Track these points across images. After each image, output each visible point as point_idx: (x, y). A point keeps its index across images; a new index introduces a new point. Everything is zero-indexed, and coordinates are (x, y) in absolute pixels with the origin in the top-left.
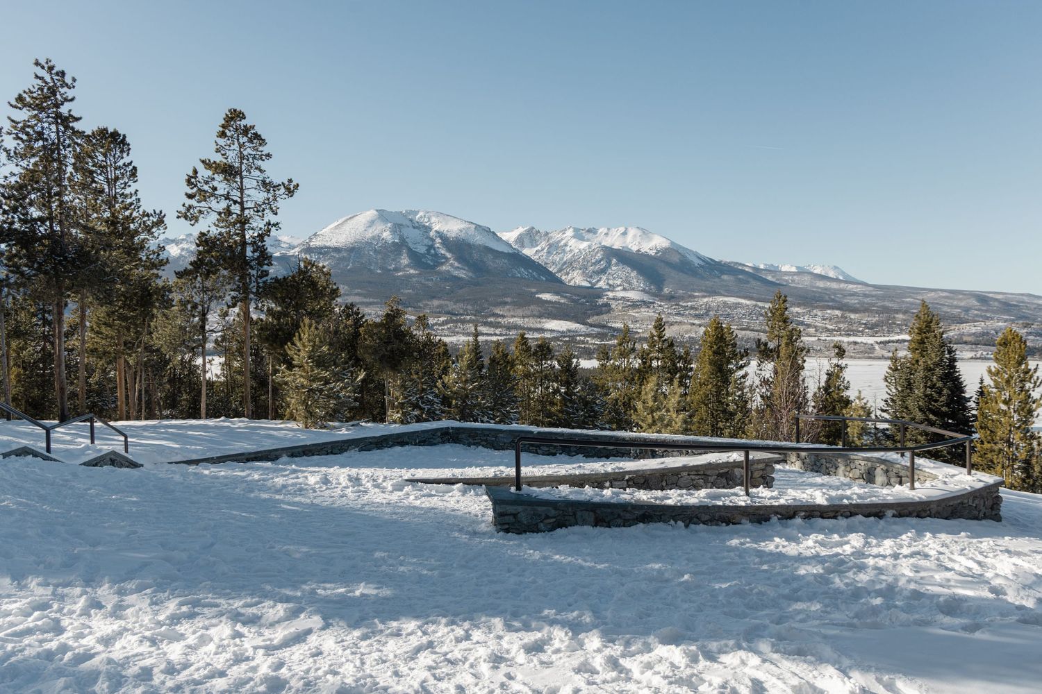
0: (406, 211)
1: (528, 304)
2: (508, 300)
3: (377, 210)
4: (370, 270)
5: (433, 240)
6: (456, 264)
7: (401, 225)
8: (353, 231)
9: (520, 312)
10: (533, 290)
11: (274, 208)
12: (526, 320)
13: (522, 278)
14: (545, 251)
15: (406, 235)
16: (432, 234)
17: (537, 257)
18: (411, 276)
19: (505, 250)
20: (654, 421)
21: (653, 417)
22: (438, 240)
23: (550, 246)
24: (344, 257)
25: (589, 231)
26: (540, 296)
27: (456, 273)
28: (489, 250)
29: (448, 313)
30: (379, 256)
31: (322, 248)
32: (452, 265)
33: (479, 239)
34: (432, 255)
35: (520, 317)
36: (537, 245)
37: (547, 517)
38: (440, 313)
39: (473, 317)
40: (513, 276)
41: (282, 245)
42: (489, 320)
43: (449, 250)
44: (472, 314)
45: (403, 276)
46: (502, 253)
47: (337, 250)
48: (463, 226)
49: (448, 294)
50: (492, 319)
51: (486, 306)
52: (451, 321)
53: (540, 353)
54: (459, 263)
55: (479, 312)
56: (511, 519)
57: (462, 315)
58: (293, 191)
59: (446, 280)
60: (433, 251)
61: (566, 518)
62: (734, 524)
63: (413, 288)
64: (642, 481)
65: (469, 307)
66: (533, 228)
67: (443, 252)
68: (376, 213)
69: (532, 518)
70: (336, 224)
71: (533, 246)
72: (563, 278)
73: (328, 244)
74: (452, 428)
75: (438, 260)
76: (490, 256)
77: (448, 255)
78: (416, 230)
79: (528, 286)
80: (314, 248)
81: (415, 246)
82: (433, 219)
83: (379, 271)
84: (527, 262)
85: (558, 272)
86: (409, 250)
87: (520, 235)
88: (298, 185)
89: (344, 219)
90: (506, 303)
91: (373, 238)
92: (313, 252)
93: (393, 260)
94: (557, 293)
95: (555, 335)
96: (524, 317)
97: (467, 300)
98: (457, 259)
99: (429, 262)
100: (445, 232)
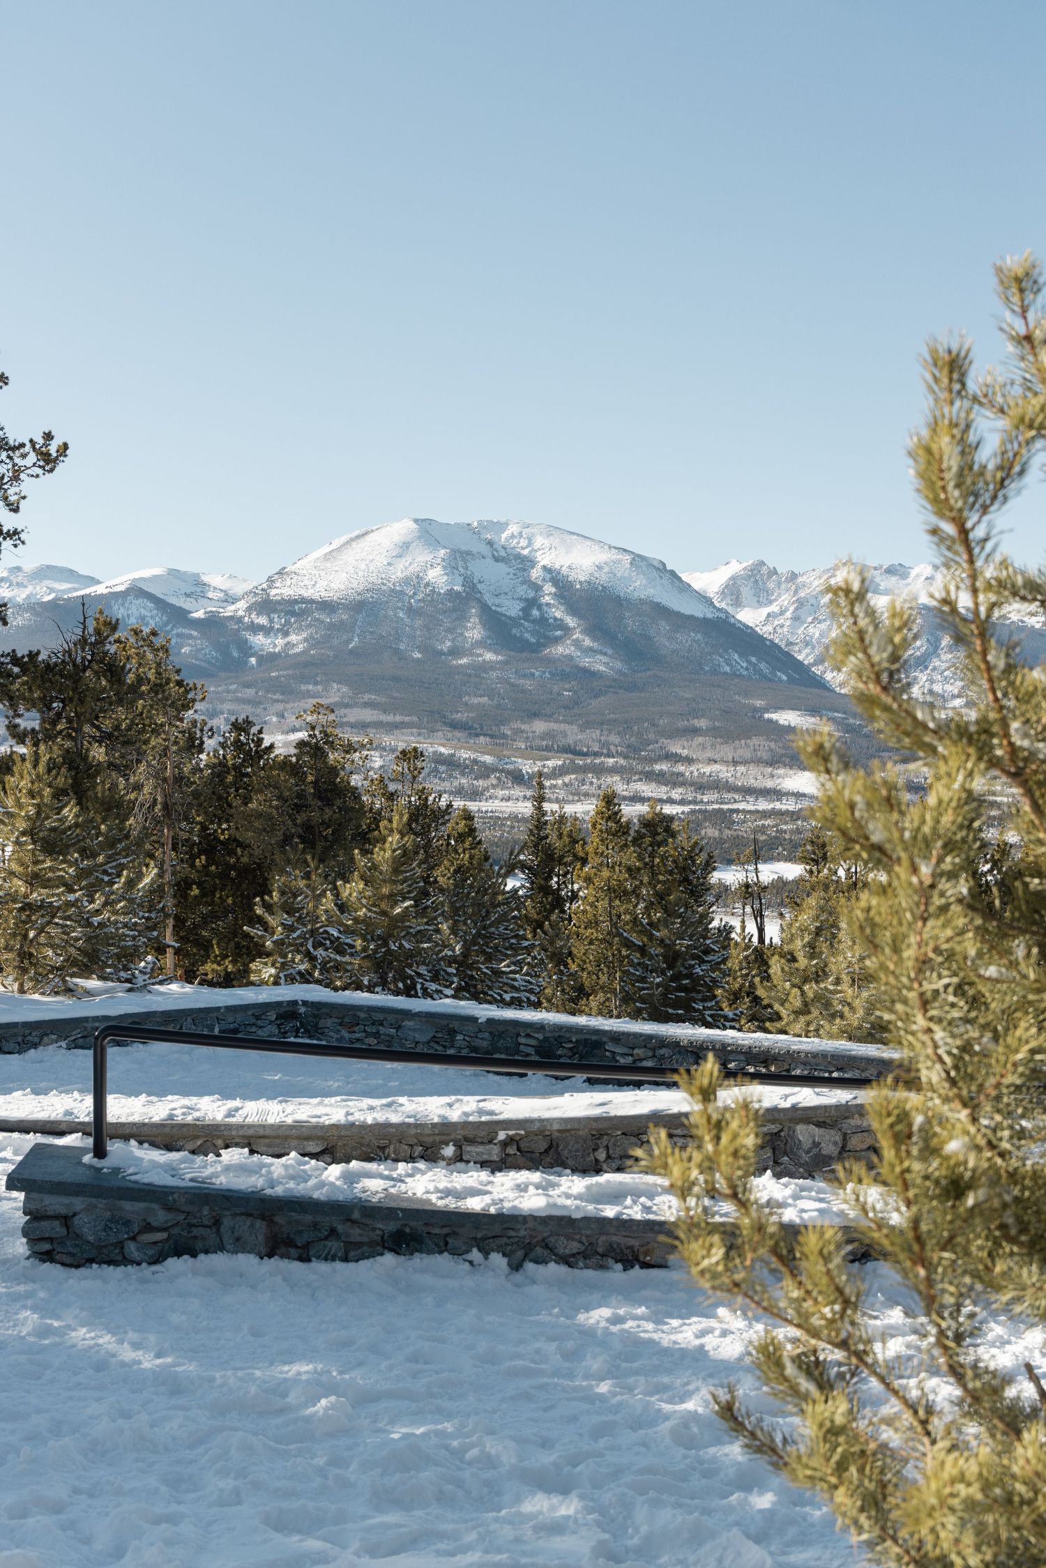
0: (480, 523)
1: (746, 733)
2: (702, 723)
3: (416, 521)
4: (397, 651)
5: (537, 588)
6: (588, 642)
7: (469, 553)
8: (363, 566)
9: (727, 751)
10: (759, 703)
11: (13, 499)
12: (741, 769)
13: (735, 675)
14: (788, 614)
15: (477, 576)
16: (536, 574)
17: (769, 628)
18: (486, 667)
19: (698, 611)
20: (806, 1004)
21: (803, 993)
22: (549, 588)
23: (801, 603)
24: (342, 622)
25: (890, 571)
26: (774, 716)
27: (586, 662)
28: (661, 611)
29: (567, 750)
30: (418, 623)
31: (296, 602)
32: (577, 643)
33: (640, 587)
34: (534, 622)
35: (726, 762)
36: (771, 602)
37: (148, 1228)
38: (548, 750)
39: (622, 761)
40: (715, 672)
41: (210, 595)
42: (657, 767)
43: (573, 610)
44: (620, 754)
45: (468, 666)
46: (692, 618)
47: (327, 606)
48: (603, 557)
49: (566, 708)
50: (662, 767)
51: (651, 736)
52: (575, 769)
53: (648, 840)
54: (594, 639)
55: (637, 750)
56: (57, 1229)
57: (596, 754)
58: (56, 460)
59: (564, 676)
60: (535, 613)
61: (195, 1231)
62: (646, 1266)
63: (491, 693)
64: (543, 1146)
65: (614, 739)
66: (762, 563)
67: (558, 615)
68: (413, 526)
69: (106, 1228)
70: (327, 549)
71: (760, 604)
72: (829, 676)
73: (308, 593)
74: (305, 1003)
75: (548, 631)
76: (664, 626)
77: (571, 621)
78: (501, 565)
79: (746, 695)
80: (278, 602)
81: (497, 601)
82: (539, 541)
83: (417, 655)
84: (748, 641)
85: (815, 663)
86: (485, 608)
87: (732, 578)
88: (66, 446)
89: (343, 539)
90: (695, 731)
91: (406, 581)
92: (275, 611)
93: (449, 630)
94: (813, 711)
95: (805, 804)
96: (735, 763)
97: (609, 722)
98: (591, 631)
99: (527, 635)
100: (564, 571)
